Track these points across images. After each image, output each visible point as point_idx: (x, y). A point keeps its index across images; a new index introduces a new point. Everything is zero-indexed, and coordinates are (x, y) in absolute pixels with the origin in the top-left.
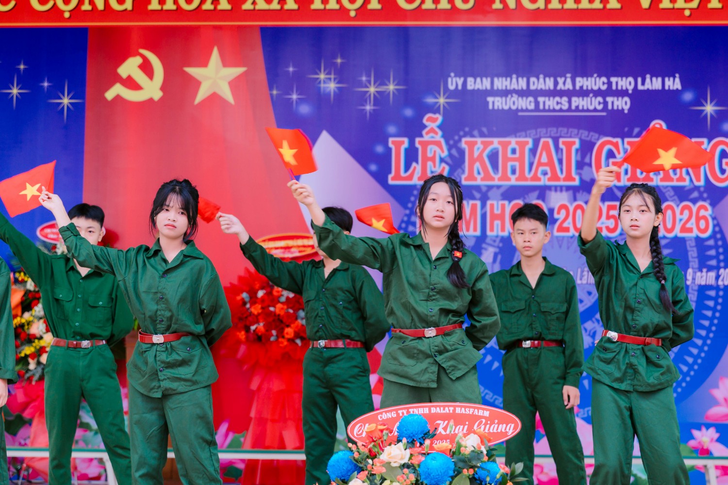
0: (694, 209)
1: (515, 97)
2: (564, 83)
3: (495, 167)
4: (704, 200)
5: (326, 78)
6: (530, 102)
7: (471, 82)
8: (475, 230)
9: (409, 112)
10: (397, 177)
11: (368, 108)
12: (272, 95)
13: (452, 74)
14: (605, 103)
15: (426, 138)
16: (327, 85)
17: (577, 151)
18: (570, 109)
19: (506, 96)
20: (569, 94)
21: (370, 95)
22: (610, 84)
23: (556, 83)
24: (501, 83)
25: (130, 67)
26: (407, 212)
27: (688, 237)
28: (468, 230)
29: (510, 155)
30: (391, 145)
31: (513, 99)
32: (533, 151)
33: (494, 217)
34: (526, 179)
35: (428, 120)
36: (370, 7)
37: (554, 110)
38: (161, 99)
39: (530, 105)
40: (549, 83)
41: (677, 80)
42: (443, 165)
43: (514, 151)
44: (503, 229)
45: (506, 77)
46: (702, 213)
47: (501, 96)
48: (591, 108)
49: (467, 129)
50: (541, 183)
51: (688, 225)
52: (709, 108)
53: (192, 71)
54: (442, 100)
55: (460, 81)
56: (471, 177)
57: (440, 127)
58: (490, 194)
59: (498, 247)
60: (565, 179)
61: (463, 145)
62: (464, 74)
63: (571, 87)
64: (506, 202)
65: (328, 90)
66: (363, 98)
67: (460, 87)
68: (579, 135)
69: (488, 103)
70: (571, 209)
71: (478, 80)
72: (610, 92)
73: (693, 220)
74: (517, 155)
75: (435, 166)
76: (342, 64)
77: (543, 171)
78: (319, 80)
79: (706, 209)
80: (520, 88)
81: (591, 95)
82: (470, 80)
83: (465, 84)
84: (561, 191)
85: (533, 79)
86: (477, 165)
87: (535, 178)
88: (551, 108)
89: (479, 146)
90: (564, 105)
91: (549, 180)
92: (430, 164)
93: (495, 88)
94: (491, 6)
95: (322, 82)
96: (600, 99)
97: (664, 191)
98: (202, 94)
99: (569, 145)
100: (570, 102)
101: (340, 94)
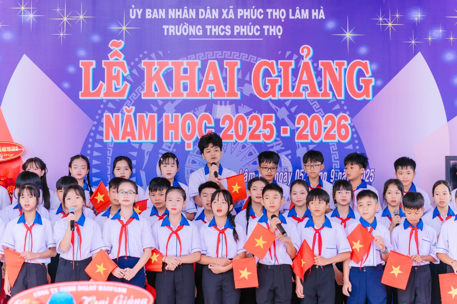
0: (336, 119)
1: (186, 25)
2: (228, 14)
3: (170, 84)
4: (345, 112)
5: (26, 10)
6: (199, 29)
8: (153, 138)
9: (96, 38)
10: (87, 93)
11: (61, 34)
13: (133, 6)
14: (262, 30)
15: (111, 60)
16: (26, 16)
17: (239, 70)
18: (232, 35)
19: (179, 25)
20: (232, 23)
21: (63, 23)
22: (266, 14)
23: (221, 14)
24: (173, 14)
26: (95, 123)
27: (331, 143)
28: (147, 138)
29: (182, 74)
30: (81, 66)
31: (184, 27)
32: (202, 71)
33: (169, 127)
34: (196, 95)
35: (113, 44)
37: (219, 36)
39: (199, 32)
40: (215, 14)
41: (322, 11)
42: (126, 82)
43: (185, 71)
44: (177, 137)
45: (179, 8)
46: (343, 122)
47: (175, 24)
48: (251, 34)
49: (146, 52)
50: (209, 98)
51: (332, 133)
52: (348, 35)
54: (124, 28)
55: (140, 12)
56: (150, 93)
57: (121, 51)
58: (165, 107)
60: (228, 95)
61: (143, 66)
62: (143, 5)
63: (233, 17)
64: (180, 114)
65: (28, 20)
66: (58, 26)
67: (139, 17)
68: (240, 58)
69: (163, 30)
70: (234, 120)
71: (155, 10)
72: (266, 21)
73: (335, 129)
74: (188, 74)
75: (118, 85)
77: (210, 87)
78: (20, 12)
79: (346, 120)
80: (190, 17)
81: (250, 24)
82: (148, 11)
83: (144, 14)
84: (226, 104)
85: (201, 10)
86: (155, 83)
87: (204, 93)
88: (217, 34)
89: (156, 66)
90: (228, 32)
91: (215, 95)
92: (114, 82)
93: (170, 17)
95: (23, 13)
96: (258, 27)
97: (312, 104)
99: (232, 66)
100: (232, 30)
101: (38, 23)
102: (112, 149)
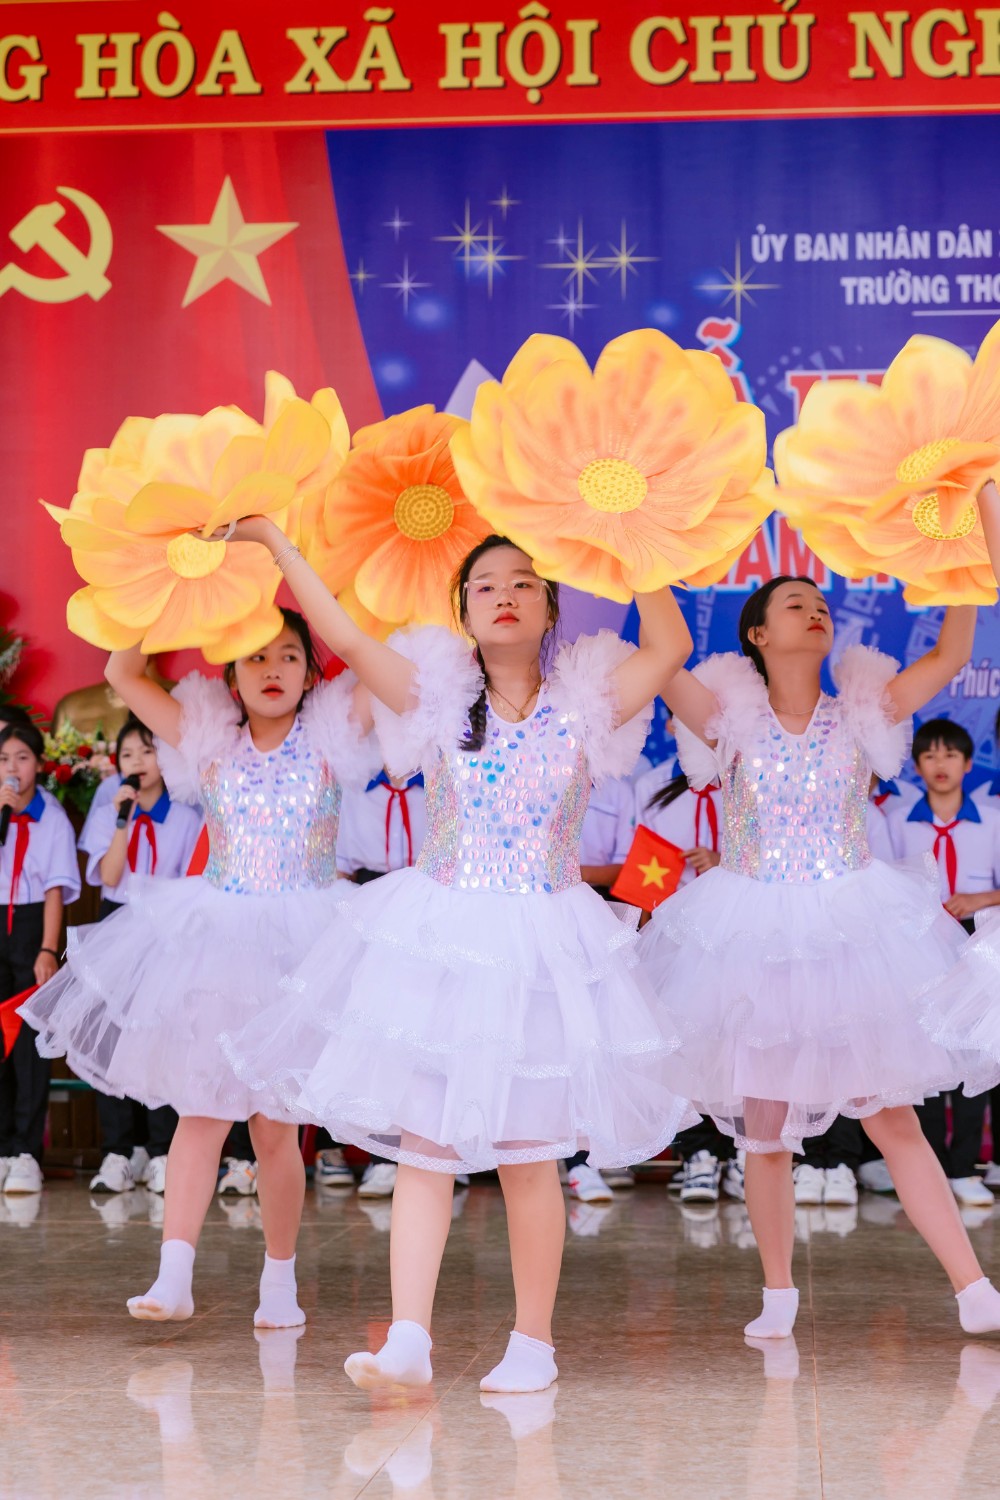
1: (905, 277)
5: (475, 242)
6: (940, 286)
7: (803, 243)
9: (664, 315)
11: (572, 307)
12: (354, 282)
13: (761, 228)
16: (476, 258)
19: (885, 275)
21: (576, 277)
24: (871, 246)
25: (37, 228)
31: (901, 280)
35: (708, 331)
36: (572, 80)
37: (995, 304)
38: (108, 297)
39: (939, 293)
40: (983, 244)
44: (881, 577)
45: (884, 232)
47: (873, 276)
49: (796, 351)
53: (176, 232)
54: (738, 287)
55: (779, 243)
57: (733, 347)
59: (872, 616)
61: (789, 387)
62: (788, 225)
65: (482, 268)
66: (561, 284)
67: (779, 257)
69: (843, 290)
71: (821, 238)
76: (511, 208)
78: (460, 247)
80: (916, 255)
82: (802, 240)
83: (790, 248)
85: (944, 236)
88: (988, 299)
93: (860, 256)
94: (846, 73)
95: (467, 250)
98: (198, 285)
101: (509, 275)
102: (709, 611)
